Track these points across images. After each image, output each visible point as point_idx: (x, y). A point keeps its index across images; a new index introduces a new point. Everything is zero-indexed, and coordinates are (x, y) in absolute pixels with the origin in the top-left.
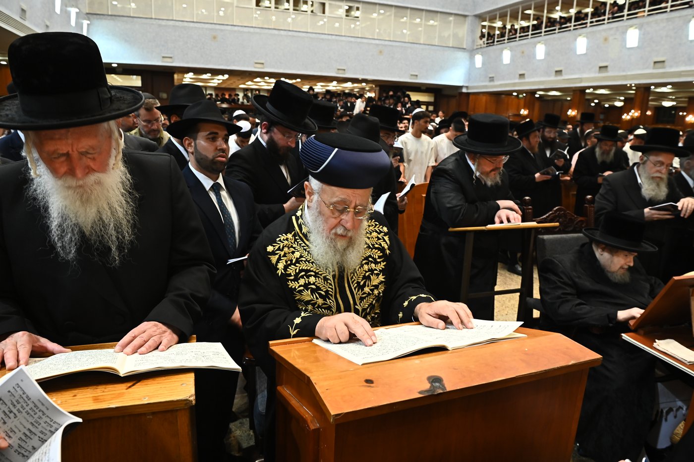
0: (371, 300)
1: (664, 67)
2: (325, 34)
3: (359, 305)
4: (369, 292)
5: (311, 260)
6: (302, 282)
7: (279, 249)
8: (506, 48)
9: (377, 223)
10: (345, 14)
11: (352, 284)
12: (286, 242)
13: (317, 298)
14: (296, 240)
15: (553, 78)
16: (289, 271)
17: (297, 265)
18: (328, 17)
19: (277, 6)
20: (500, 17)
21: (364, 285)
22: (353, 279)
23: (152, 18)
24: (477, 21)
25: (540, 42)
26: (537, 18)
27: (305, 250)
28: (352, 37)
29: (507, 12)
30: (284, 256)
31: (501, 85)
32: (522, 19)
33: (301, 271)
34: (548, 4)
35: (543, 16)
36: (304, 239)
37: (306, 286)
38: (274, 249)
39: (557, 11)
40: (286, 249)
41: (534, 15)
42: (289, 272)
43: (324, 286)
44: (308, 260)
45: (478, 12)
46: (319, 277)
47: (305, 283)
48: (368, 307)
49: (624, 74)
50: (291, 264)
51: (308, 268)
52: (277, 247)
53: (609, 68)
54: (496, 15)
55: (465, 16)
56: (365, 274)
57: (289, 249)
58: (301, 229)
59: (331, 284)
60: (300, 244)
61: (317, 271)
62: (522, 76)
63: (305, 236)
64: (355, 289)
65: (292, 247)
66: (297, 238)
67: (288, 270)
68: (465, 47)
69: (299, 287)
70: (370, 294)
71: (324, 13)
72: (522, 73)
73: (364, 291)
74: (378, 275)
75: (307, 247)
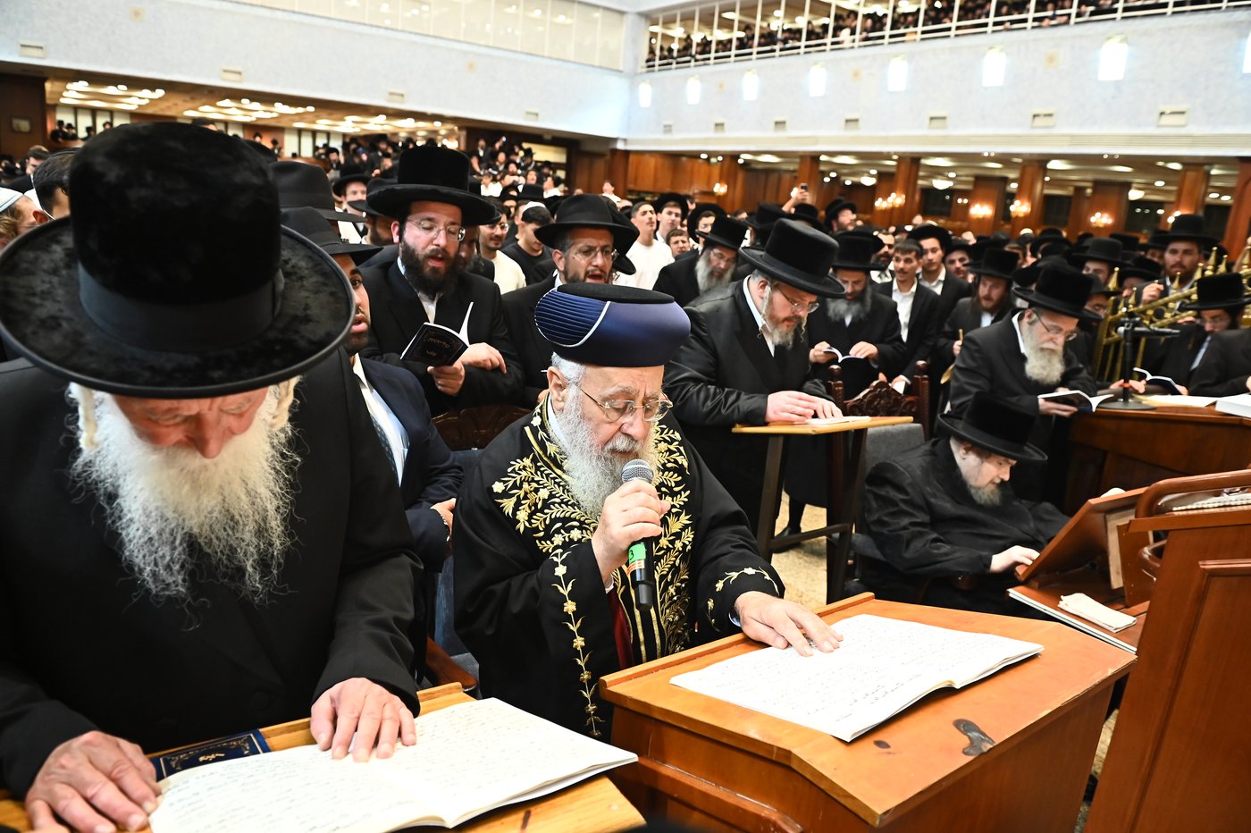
0: (672, 559)
1: (944, 127)
2: (365, 24)
4: (667, 546)
5: (570, 501)
6: (558, 539)
7: (515, 486)
8: (693, 76)
9: (664, 426)
12: (524, 473)
14: (538, 468)
15: (771, 133)
16: (535, 523)
17: (546, 511)
20: (682, 20)
21: (660, 536)
24: (643, 23)
25: (749, 70)
26: (747, 28)
27: (557, 484)
28: (416, 34)
29: (694, 12)
31: (684, 141)
32: (720, 26)
33: (554, 521)
34: (764, 5)
35: (754, 26)
36: (552, 465)
37: (567, 547)
38: (506, 487)
39: (778, 18)
40: (526, 486)
41: (740, 22)
42: (536, 526)
44: (565, 500)
45: (645, 8)
46: (587, 529)
47: (564, 542)
48: (668, 573)
49: (883, 133)
51: (567, 515)
52: (510, 484)
53: (860, 123)
54: (675, 16)
55: (622, 13)
57: (530, 485)
60: (548, 475)
61: (582, 519)
62: (719, 127)
63: (554, 460)
65: (533, 480)
66: (539, 464)
67: (533, 521)
68: (621, 68)
70: (670, 549)
72: (719, 121)
73: (661, 545)
74: (678, 515)
75: (560, 480)
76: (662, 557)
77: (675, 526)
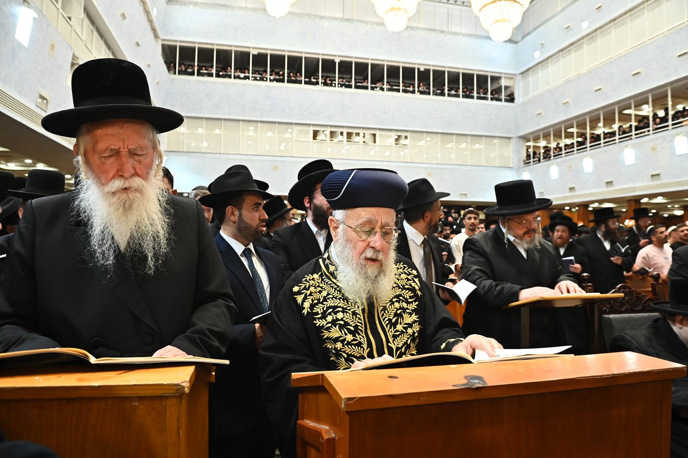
0: (404, 338)
2: (376, 161)
3: (392, 343)
4: (402, 330)
5: (338, 296)
6: (329, 318)
7: (305, 289)
8: (553, 164)
9: (406, 266)
10: (394, 142)
11: (384, 321)
12: (312, 282)
13: (346, 334)
14: (322, 280)
15: (604, 189)
17: (324, 303)
18: (379, 145)
19: (332, 139)
20: (543, 137)
21: (396, 323)
22: (384, 317)
23: (220, 153)
24: (521, 142)
25: (586, 157)
26: (581, 135)
27: (332, 287)
28: (401, 162)
29: (550, 132)
30: (311, 294)
32: (566, 137)
33: (328, 308)
34: (590, 122)
35: (586, 133)
36: (331, 277)
37: (334, 322)
38: (300, 288)
39: (600, 127)
40: (312, 289)
41: (577, 133)
42: (316, 311)
43: (353, 321)
44: (335, 296)
45: (522, 133)
46: (347, 312)
47: (333, 320)
48: (402, 347)
49: (678, 180)
50: (319, 302)
51: (336, 305)
52: (303, 287)
53: (661, 176)
54: (539, 135)
55: (509, 138)
56: (396, 311)
57: (315, 288)
58: (327, 268)
59: (360, 319)
60: (327, 283)
61: (345, 307)
62: (572, 190)
63: (332, 274)
64: (387, 325)
66: (323, 278)
67: (315, 308)
68: (511, 166)
69: (326, 325)
70: (404, 333)
71: (375, 142)
72: (572, 186)
73: (397, 329)
74: (410, 314)
75: (334, 285)
76: (398, 336)
77: (408, 319)
